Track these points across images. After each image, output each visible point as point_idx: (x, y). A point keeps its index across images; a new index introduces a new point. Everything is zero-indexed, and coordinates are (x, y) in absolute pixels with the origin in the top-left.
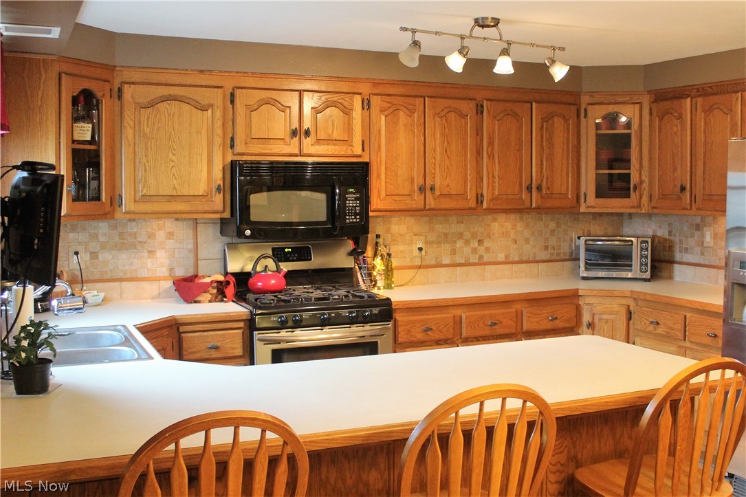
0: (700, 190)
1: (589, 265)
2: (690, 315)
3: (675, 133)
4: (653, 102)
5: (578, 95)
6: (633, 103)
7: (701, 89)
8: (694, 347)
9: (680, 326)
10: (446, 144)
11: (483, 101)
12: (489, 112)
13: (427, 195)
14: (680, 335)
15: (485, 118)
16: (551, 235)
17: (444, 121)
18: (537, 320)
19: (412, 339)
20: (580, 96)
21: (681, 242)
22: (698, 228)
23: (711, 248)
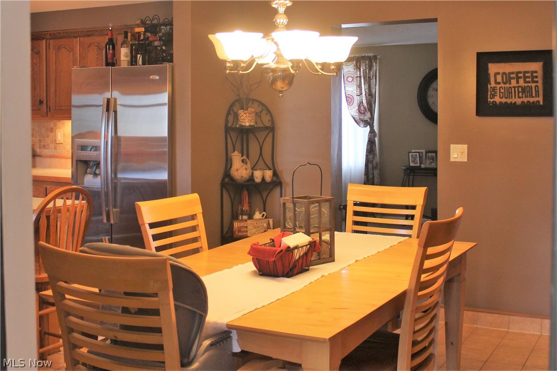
0: (53, 103)
2: (50, 187)
3: (35, 64)
7: (52, 34)
21: (40, 141)
22: (52, 130)
23: (62, 143)
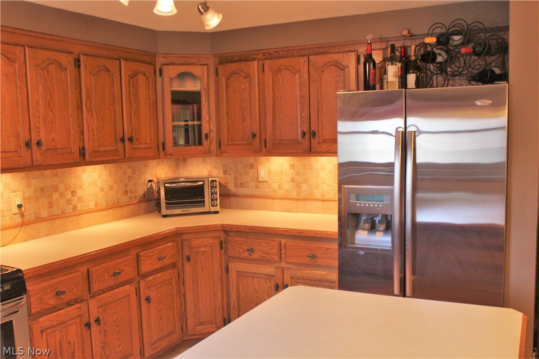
0: (271, 137)
1: (169, 205)
2: (285, 240)
3: (243, 90)
4: (218, 64)
5: (153, 56)
6: (201, 65)
7: (266, 54)
8: (291, 267)
9: (276, 251)
10: (48, 97)
11: (79, 55)
12: (86, 67)
13: (34, 151)
14: (277, 258)
15: (82, 72)
16: (129, 181)
17: (46, 73)
18: (149, 262)
19: (45, 307)
20: (155, 56)
21: (236, 179)
22: (252, 166)
23: (266, 182)
